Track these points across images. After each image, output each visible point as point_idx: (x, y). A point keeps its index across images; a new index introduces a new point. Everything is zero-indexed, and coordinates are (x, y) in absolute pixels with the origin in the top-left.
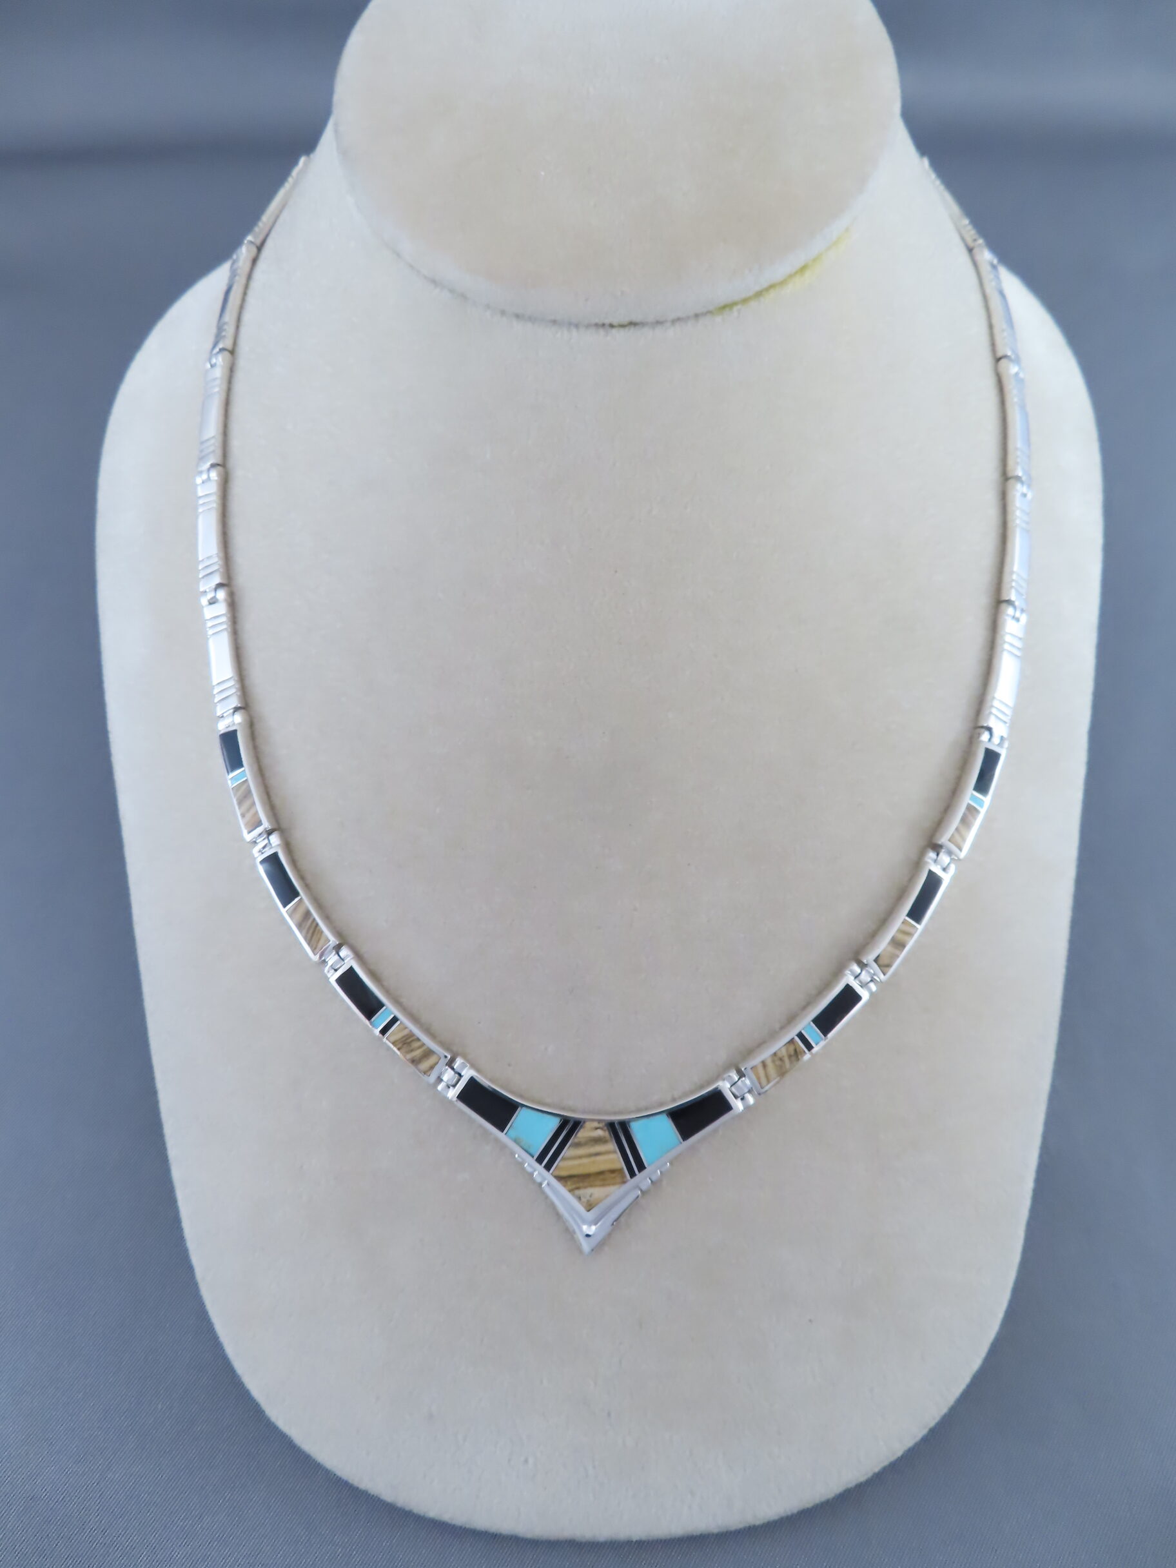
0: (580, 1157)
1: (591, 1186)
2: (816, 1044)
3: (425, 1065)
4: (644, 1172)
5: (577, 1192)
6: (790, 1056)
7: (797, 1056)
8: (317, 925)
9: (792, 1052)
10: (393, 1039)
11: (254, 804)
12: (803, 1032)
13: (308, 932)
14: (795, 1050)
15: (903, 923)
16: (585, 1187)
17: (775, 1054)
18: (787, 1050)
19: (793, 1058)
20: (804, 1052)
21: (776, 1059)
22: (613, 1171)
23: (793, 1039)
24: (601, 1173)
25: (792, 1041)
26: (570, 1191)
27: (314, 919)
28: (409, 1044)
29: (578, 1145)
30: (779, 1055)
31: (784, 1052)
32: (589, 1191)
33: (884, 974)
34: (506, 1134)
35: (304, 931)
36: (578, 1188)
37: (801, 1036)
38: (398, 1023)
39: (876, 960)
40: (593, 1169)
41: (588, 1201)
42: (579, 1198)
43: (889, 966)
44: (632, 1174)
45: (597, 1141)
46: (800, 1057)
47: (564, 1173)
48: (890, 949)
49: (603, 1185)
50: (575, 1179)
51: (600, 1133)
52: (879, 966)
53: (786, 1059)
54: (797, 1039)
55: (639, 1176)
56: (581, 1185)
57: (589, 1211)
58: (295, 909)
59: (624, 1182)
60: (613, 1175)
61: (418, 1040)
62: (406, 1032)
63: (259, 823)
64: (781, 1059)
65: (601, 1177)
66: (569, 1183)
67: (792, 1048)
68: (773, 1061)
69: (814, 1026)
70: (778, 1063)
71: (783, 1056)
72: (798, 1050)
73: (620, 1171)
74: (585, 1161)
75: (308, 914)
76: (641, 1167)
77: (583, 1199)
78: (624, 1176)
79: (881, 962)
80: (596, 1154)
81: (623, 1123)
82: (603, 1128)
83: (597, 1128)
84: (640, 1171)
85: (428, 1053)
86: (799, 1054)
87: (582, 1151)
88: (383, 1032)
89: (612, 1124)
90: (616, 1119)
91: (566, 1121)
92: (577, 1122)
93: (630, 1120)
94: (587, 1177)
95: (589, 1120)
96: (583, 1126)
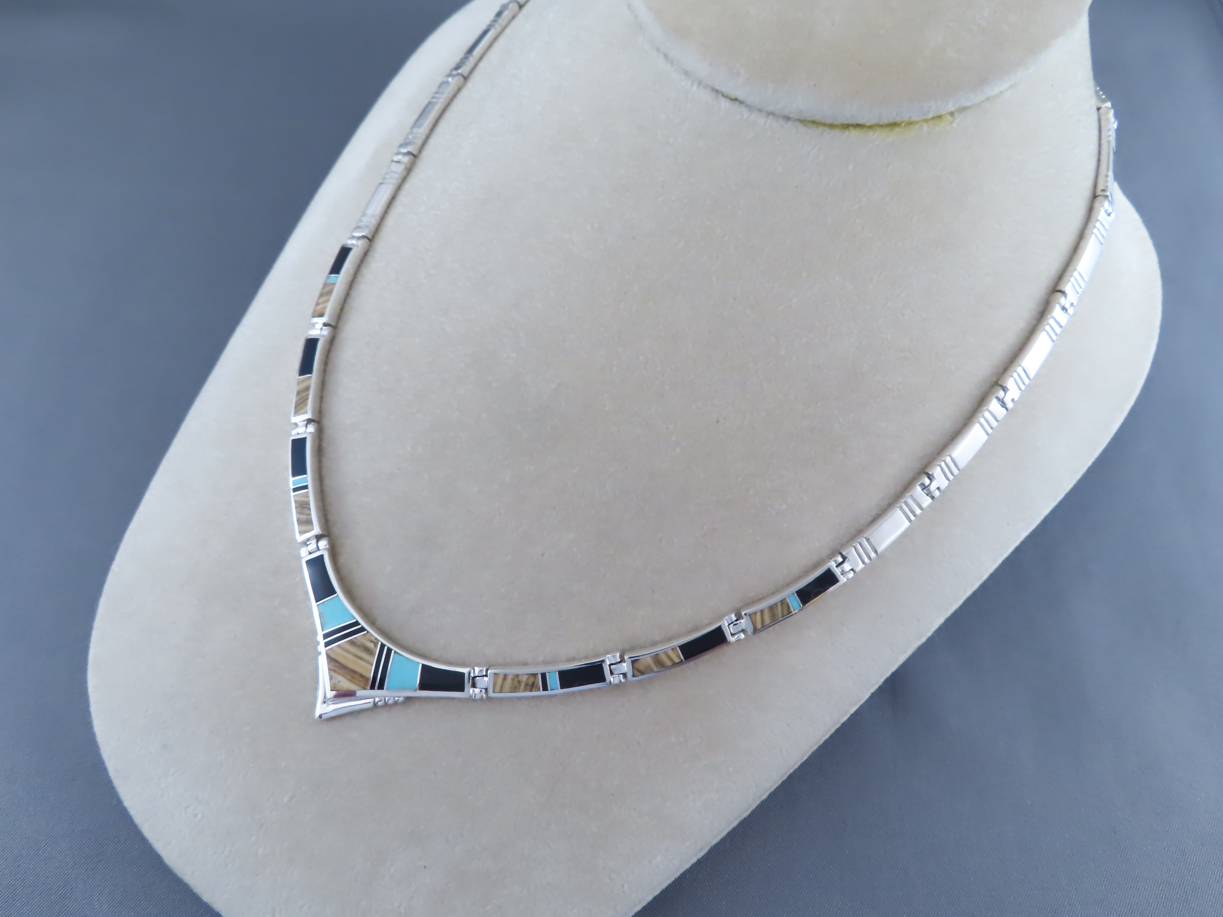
0: (349, 652)
1: (343, 676)
2: (551, 690)
3: (304, 528)
4: (380, 692)
5: (333, 673)
6: (527, 685)
7: (532, 688)
8: (307, 399)
9: (530, 683)
10: (297, 498)
11: (328, 301)
12: (547, 674)
13: (300, 400)
14: (533, 684)
15: (672, 649)
16: (339, 674)
17: (517, 676)
18: (527, 679)
19: (529, 688)
20: (539, 688)
21: (516, 679)
22: (362, 676)
23: (537, 674)
24: (354, 672)
25: (535, 675)
26: (329, 669)
27: (308, 394)
28: (303, 508)
29: (352, 643)
30: (520, 678)
31: (525, 678)
32: (340, 678)
33: (633, 676)
34: (318, 605)
35: (299, 398)
36: (335, 671)
37: (544, 676)
38: (306, 490)
39: (633, 661)
40: (351, 666)
41: (335, 684)
42: (331, 678)
43: (641, 673)
44: (372, 687)
45: (367, 650)
46: (533, 690)
47: (333, 656)
48: (650, 661)
49: (350, 681)
50: (337, 664)
51: (371, 645)
52: (633, 668)
53: (523, 685)
54: (540, 676)
55: (376, 692)
56: (337, 670)
57: (331, 690)
58: (303, 381)
59: (364, 689)
60: (360, 679)
61: (309, 509)
62: (306, 499)
63: (321, 315)
64: (519, 682)
65: (352, 674)
66: (332, 664)
67: (531, 680)
68: (513, 680)
69: (558, 675)
70: (516, 683)
71: (522, 681)
72: (535, 684)
73: (367, 679)
74: (350, 657)
75: (307, 389)
76: (381, 687)
77: (333, 681)
78: (366, 684)
79: (637, 666)
80: (360, 658)
81: (389, 650)
82: (376, 645)
83: (372, 641)
84: (379, 688)
85: (309, 522)
86: (534, 687)
87: (353, 649)
88: (295, 490)
89: (383, 646)
90: (388, 644)
91: (357, 623)
92: (363, 629)
93: (395, 652)
94: (345, 668)
95: (370, 633)
96: (364, 634)
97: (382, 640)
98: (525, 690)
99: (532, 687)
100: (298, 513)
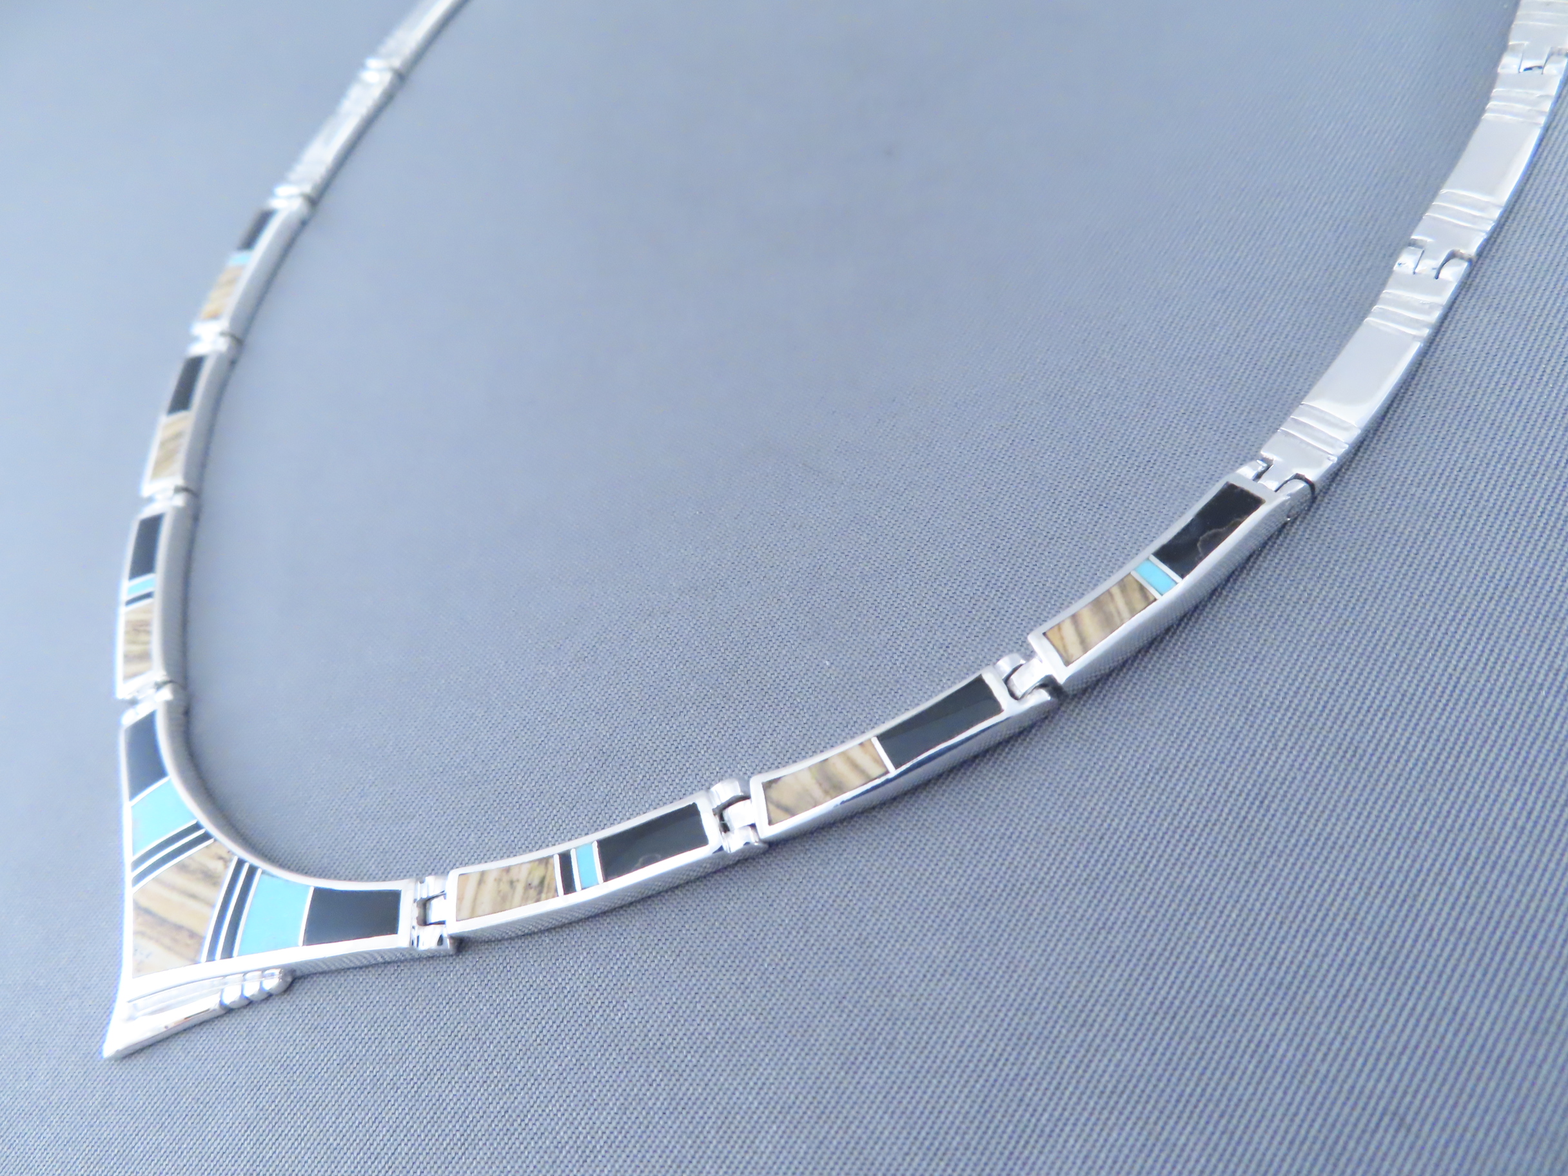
0: (172, 888)
1: (158, 941)
2: (583, 890)
3: (135, 669)
4: (225, 963)
5: (139, 941)
6: (529, 886)
7: (540, 892)
9: (536, 882)
10: (131, 616)
12: (573, 854)
13: (164, 455)
14: (542, 882)
15: (861, 744)
16: (151, 938)
17: (509, 871)
18: (531, 873)
19: (532, 893)
20: (556, 890)
21: (505, 879)
22: (193, 935)
23: (552, 856)
24: (179, 928)
25: (546, 861)
26: (135, 934)
28: (138, 634)
29: (182, 867)
30: (514, 874)
31: (522, 875)
32: (152, 947)
33: (770, 823)
34: (133, 802)
36: (143, 935)
37: (565, 859)
38: (148, 599)
39: (767, 786)
40: (175, 917)
41: (142, 962)
42: (136, 952)
43: (790, 812)
44: (211, 956)
45: (210, 878)
46: (543, 896)
47: (145, 903)
49: (169, 949)
50: (149, 919)
51: (218, 866)
52: (767, 799)
53: (520, 888)
54: (556, 862)
55: (221, 965)
56: (151, 932)
58: (173, 424)
59: (196, 962)
60: (189, 942)
61: (149, 634)
62: (145, 617)
64: (512, 883)
65: (175, 934)
66: (140, 920)
67: (539, 874)
68: (498, 881)
69: (597, 851)
70: (505, 887)
71: (516, 881)
72: (546, 883)
73: (203, 940)
74: (176, 897)
75: (179, 436)
76: (228, 952)
78: (199, 951)
79: (774, 793)
80: (193, 896)
81: (252, 871)
82: (226, 862)
83: (221, 858)
84: (223, 958)
85: (145, 656)
86: (545, 890)
87: (181, 880)
88: (130, 602)
89: (240, 863)
90: (251, 859)
91: (197, 827)
92: (206, 837)
93: (263, 872)
94: (162, 921)
95: (221, 843)
96: (207, 847)
97: (240, 852)
98: (525, 900)
99: (540, 889)
100: (129, 642)
